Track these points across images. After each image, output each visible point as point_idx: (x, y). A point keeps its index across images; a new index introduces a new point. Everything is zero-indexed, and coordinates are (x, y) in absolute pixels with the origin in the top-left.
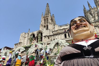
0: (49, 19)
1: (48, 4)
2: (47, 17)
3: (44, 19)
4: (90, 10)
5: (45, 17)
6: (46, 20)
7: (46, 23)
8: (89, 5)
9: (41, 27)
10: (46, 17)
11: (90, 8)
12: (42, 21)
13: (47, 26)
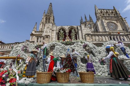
0: (51, 19)
1: (51, 3)
3: (45, 17)
4: (86, 22)
6: (48, 19)
7: (47, 22)
8: (85, 17)
9: (42, 25)
10: (48, 16)
11: (86, 20)
12: (43, 19)
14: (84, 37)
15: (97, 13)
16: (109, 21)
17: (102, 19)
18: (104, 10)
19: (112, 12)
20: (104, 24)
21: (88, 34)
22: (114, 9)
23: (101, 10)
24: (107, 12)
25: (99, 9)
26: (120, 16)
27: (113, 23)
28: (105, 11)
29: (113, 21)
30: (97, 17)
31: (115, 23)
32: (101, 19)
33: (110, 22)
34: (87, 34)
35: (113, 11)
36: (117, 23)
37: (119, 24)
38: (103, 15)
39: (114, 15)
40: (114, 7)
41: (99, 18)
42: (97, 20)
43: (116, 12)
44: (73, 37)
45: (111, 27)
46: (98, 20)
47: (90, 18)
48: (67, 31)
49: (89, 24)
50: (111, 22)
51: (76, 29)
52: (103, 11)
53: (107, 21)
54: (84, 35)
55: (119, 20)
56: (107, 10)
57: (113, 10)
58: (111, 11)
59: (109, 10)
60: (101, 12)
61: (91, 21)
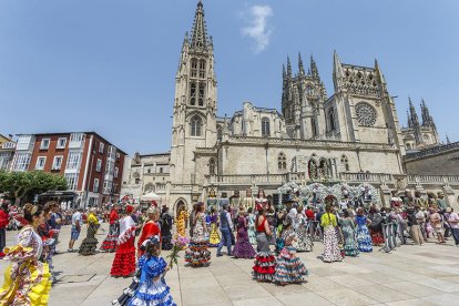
0: (208, 66)
1: (200, 5)
2: (202, 55)
3: (191, 57)
5: (195, 53)
6: (198, 65)
7: (198, 74)
8: (300, 65)
10: (198, 54)
11: (302, 73)
12: (185, 64)
13: (202, 86)
14: (338, 175)
15: (338, 76)
16: (361, 100)
17: (347, 97)
18: (353, 67)
19: (371, 77)
20: (351, 111)
22: (376, 70)
23: (348, 67)
24: (359, 75)
25: (342, 65)
26: (386, 92)
27: (369, 105)
28: (356, 72)
29: (370, 102)
30: (336, 88)
31: (372, 107)
32: (345, 95)
33: (362, 103)
35: (373, 73)
36: (376, 108)
37: (380, 111)
38: (351, 81)
39: (374, 85)
40: (376, 61)
41: (341, 92)
42: (336, 94)
43: (379, 77)
45: (364, 115)
46: (338, 95)
48: (318, 165)
49: (309, 86)
52: (350, 70)
53: (356, 101)
54: (338, 172)
55: (381, 100)
56: (360, 68)
57: (374, 71)
58: (368, 73)
59: (364, 69)
60: (347, 75)
61: (314, 79)
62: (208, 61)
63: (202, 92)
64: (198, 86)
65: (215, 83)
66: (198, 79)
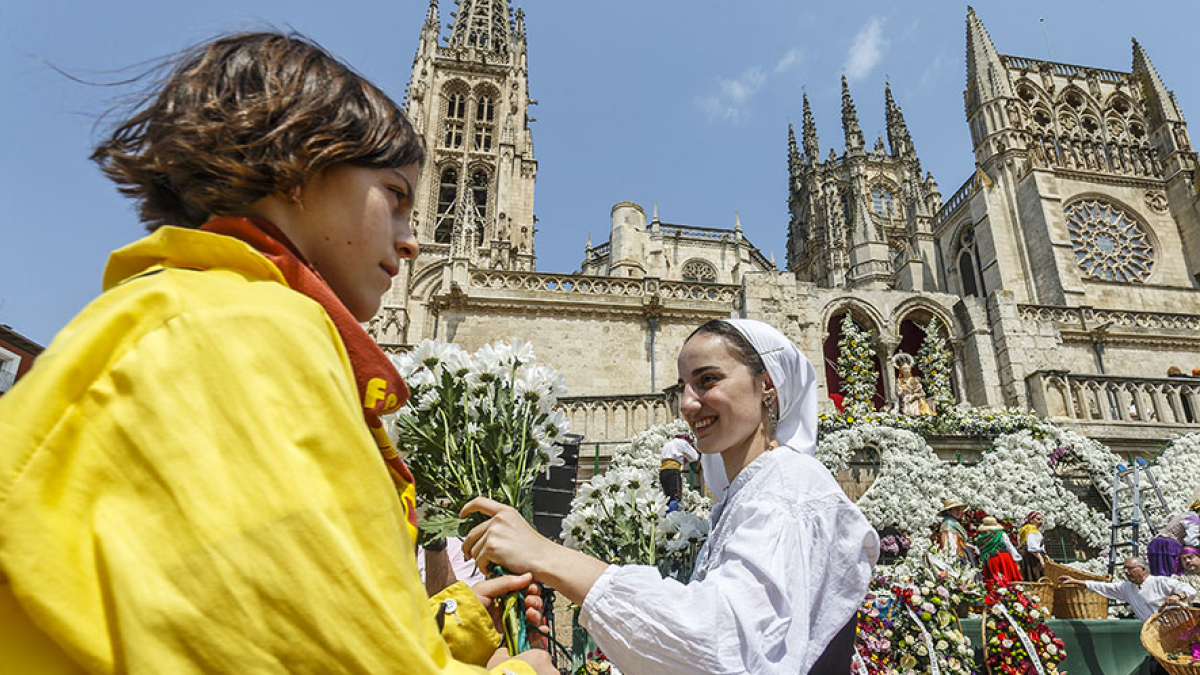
0: (504, 108)
2: (483, 69)
3: (443, 77)
5: (458, 65)
6: (471, 107)
7: (468, 136)
8: (848, 114)
10: (472, 70)
11: (855, 143)
12: (419, 99)
13: (482, 176)
14: (1020, 389)
15: (986, 95)
16: (1085, 187)
17: (1029, 168)
18: (1045, 68)
19: (1119, 104)
20: (1050, 219)
21: (1056, 373)
22: (1140, 74)
23: (1024, 65)
24: (1073, 98)
25: (1003, 60)
26: (1186, 152)
27: (1117, 206)
28: (1061, 84)
29: (1122, 194)
31: (1131, 214)
32: (1019, 162)
33: (1090, 197)
34: (1047, 374)
35: (1125, 90)
36: (1148, 216)
38: (1042, 119)
39: (1136, 131)
40: (1136, 46)
41: (1002, 153)
42: (983, 165)
43: (1152, 100)
44: (940, 378)
45: (1102, 245)
46: (990, 166)
47: (893, 117)
48: (890, 336)
49: (879, 186)
50: (1104, 200)
51: (949, 321)
52: (1035, 78)
54: (1018, 373)
55: (1167, 185)
56: (1074, 71)
57: (1132, 81)
58: (1107, 90)
59: (1091, 73)
60: (1025, 94)
61: (897, 161)
62: (505, 91)
63: (481, 198)
64: (464, 175)
65: (527, 166)
66: (467, 151)
